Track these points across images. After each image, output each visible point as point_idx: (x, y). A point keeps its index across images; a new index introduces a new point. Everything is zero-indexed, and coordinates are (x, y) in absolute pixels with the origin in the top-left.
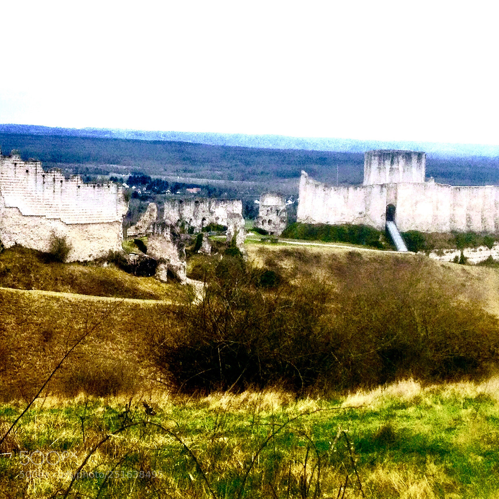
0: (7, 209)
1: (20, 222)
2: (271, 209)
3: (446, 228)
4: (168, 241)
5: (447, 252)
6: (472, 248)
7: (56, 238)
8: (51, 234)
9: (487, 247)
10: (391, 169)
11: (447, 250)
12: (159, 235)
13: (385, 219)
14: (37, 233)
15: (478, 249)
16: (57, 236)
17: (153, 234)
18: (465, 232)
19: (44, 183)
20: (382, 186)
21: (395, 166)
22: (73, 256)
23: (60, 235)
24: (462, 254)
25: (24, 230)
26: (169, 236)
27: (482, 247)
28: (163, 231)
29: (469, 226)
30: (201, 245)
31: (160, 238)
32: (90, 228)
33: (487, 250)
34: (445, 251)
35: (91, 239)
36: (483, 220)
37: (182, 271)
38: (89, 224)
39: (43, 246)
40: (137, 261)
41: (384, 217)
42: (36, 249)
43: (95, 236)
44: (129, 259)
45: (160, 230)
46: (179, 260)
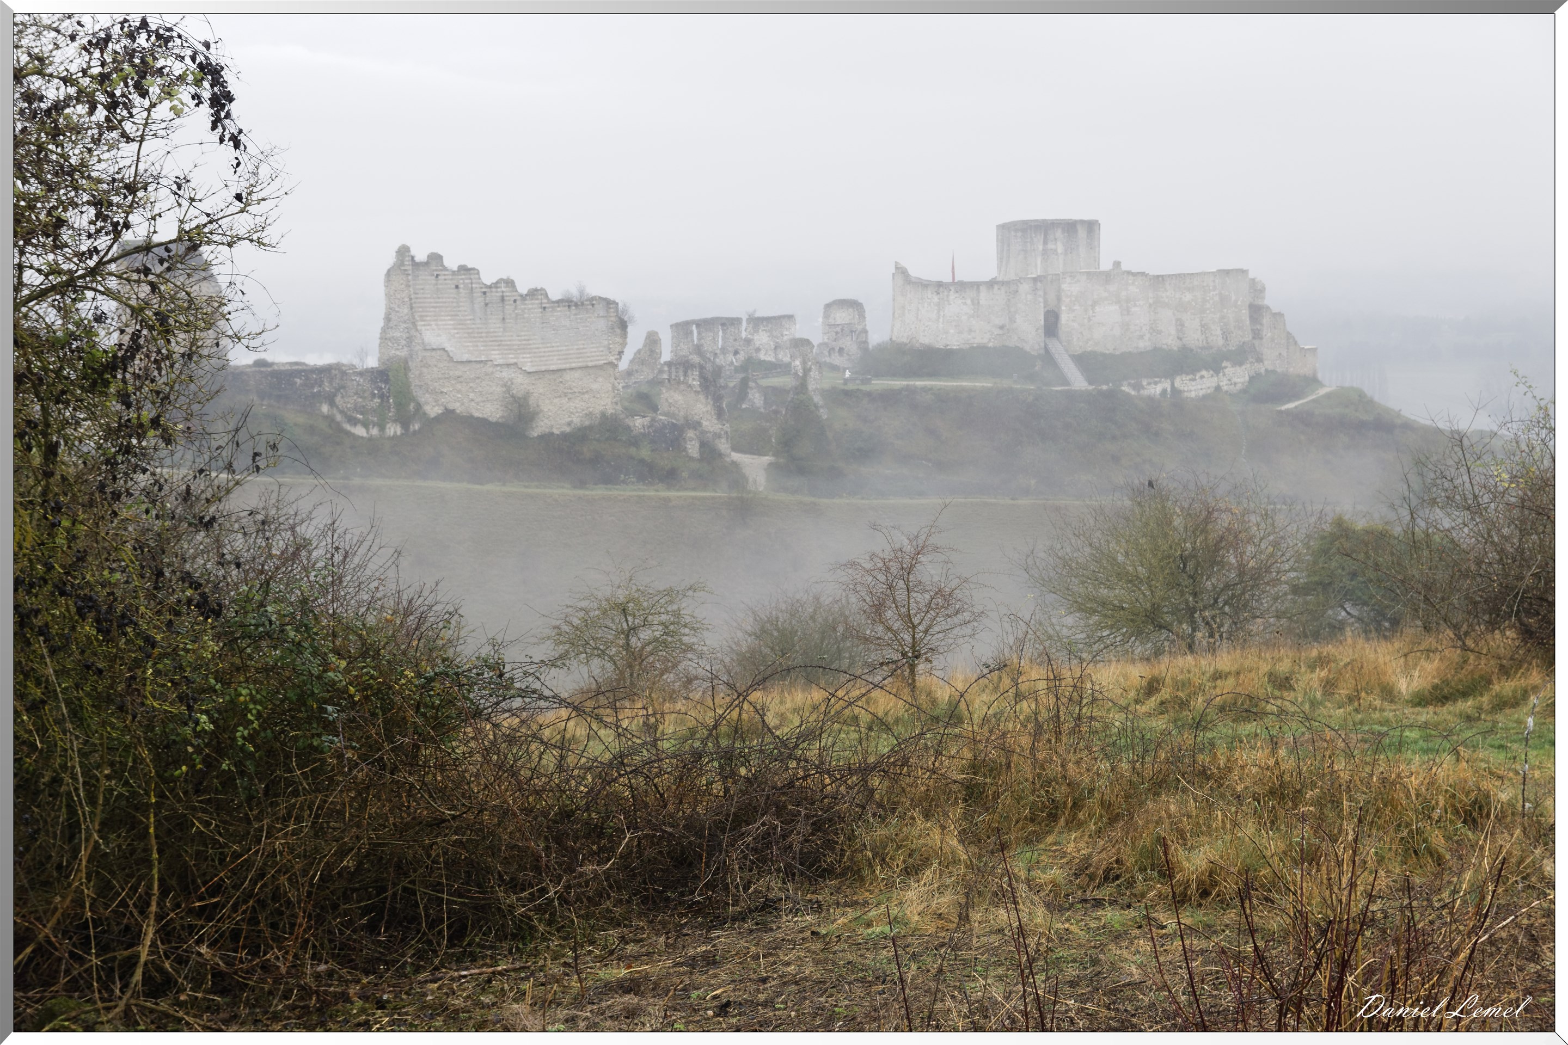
0: (428, 354)
1: (451, 373)
2: (842, 330)
3: (1144, 345)
4: (696, 392)
5: (1149, 384)
6: (1187, 374)
7: (513, 396)
8: (504, 389)
9: (1211, 372)
10: (1045, 252)
11: (1150, 380)
12: (679, 383)
13: (1043, 335)
14: (480, 389)
15: (1198, 376)
16: (514, 392)
17: (669, 380)
18: (1175, 348)
19: (486, 305)
20: (1035, 280)
21: (1051, 246)
22: (540, 427)
23: (518, 391)
24: (1173, 385)
25: (459, 386)
26: (696, 383)
27: (1204, 373)
28: (685, 375)
29: (1180, 339)
30: (746, 394)
31: (682, 387)
32: (568, 376)
33: (1212, 376)
34: (1144, 383)
35: (570, 396)
36: (1204, 327)
37: (723, 440)
38: (565, 370)
39: (492, 411)
40: (649, 427)
41: (1041, 332)
42: (480, 416)
43: (576, 390)
44: (635, 426)
45: (681, 373)
46: (716, 422)
